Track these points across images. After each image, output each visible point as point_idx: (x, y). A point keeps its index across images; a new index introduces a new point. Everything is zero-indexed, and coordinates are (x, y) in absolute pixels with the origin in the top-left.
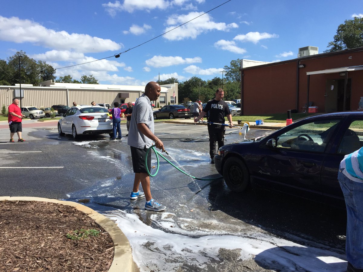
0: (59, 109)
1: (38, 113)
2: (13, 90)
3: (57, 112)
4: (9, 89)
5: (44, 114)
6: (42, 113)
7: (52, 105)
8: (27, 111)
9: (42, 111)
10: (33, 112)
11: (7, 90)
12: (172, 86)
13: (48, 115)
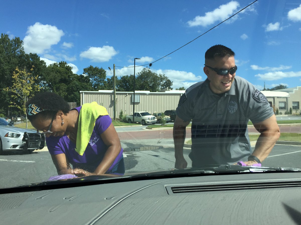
0: (172, 114)
1: (150, 119)
2: (131, 96)
3: (169, 117)
4: (127, 94)
5: (156, 120)
6: (154, 118)
7: (166, 110)
8: (139, 116)
9: (154, 116)
10: (146, 117)
11: (125, 96)
12: (294, 90)
13: (160, 121)
